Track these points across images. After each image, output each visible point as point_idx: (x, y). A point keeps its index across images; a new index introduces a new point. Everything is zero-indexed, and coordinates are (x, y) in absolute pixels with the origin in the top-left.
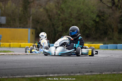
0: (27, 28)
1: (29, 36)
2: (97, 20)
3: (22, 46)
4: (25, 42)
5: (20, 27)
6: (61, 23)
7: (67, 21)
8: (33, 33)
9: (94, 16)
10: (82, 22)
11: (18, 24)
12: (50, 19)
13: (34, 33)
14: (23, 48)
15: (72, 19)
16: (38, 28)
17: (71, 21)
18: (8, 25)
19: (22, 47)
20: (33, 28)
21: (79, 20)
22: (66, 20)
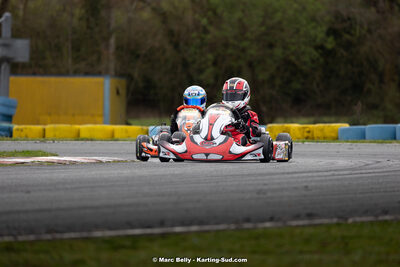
0: (99, 74)
1: (107, 104)
2: (330, 44)
3: (82, 135)
4: (95, 123)
5: (76, 73)
6: (210, 56)
7: (230, 51)
8: (118, 93)
9: (320, 33)
10: (278, 52)
11: (70, 61)
12: (176, 46)
13: (123, 92)
14: (87, 140)
15: (245, 44)
16: (136, 75)
17: (244, 50)
18: (37, 66)
19: (82, 140)
20: (119, 74)
21: (271, 46)
22: (226, 45)
